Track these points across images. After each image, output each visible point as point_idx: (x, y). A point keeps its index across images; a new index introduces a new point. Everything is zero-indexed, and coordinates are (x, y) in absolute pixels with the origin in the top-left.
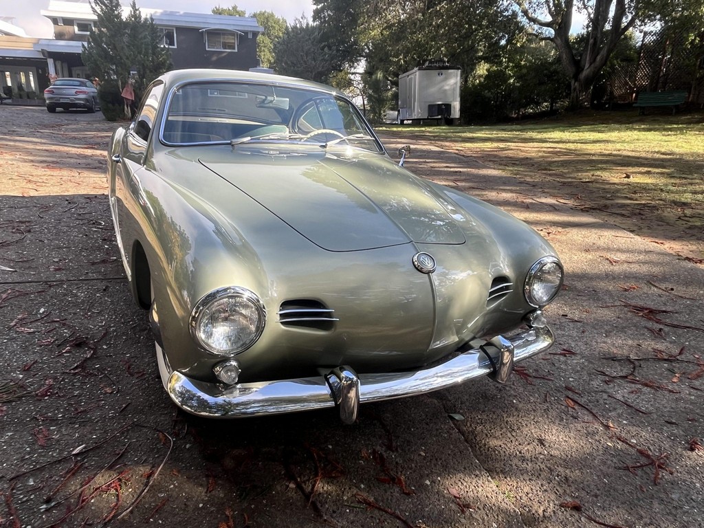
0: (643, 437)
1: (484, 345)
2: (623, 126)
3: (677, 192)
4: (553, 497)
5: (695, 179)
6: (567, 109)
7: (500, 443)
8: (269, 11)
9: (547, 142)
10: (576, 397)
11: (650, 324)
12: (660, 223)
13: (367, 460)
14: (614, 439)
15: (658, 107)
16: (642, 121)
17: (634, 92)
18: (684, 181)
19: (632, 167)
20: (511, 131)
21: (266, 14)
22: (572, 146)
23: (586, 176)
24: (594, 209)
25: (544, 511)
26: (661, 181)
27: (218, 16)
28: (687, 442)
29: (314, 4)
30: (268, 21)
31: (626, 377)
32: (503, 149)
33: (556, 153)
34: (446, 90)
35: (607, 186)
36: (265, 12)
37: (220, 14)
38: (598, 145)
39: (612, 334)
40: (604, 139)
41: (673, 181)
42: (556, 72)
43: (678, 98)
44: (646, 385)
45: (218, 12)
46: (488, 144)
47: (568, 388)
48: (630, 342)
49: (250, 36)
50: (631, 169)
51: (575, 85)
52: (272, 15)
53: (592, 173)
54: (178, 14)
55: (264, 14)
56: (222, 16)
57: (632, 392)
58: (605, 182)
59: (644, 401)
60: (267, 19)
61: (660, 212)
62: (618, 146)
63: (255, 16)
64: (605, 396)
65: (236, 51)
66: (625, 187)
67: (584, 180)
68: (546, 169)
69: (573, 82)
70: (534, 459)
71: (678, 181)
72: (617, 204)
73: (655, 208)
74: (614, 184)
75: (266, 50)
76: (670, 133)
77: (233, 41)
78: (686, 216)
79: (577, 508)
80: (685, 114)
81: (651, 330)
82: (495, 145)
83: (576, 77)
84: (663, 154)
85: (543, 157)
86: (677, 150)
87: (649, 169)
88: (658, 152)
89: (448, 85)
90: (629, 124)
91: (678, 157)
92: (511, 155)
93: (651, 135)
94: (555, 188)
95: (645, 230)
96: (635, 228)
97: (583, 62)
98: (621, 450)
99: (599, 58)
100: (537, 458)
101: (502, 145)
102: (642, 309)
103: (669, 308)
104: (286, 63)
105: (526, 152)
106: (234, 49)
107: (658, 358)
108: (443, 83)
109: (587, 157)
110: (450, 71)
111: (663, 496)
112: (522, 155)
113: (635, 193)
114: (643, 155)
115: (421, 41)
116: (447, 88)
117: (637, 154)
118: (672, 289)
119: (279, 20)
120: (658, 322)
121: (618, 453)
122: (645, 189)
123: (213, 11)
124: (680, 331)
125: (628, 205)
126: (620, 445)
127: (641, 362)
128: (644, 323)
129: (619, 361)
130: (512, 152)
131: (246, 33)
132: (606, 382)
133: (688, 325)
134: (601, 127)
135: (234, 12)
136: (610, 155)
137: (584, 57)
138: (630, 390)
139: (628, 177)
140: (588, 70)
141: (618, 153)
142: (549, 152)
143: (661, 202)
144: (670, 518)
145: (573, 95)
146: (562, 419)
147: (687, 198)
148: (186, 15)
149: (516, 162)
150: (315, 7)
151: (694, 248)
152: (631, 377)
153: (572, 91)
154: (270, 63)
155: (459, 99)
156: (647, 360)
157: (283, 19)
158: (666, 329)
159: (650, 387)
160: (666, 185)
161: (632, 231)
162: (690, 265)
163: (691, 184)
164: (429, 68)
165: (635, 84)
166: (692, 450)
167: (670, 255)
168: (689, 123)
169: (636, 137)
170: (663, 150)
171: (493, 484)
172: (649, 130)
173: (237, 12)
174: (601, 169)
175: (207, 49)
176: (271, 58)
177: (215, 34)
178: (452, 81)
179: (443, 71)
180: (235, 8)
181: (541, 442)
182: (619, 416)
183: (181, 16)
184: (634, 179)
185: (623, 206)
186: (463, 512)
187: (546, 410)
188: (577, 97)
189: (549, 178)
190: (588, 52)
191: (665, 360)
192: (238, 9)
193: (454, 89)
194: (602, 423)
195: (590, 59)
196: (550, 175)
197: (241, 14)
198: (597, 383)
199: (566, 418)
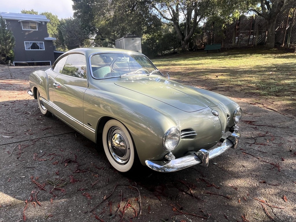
0: (269, 160)
1: (228, 137)
2: (204, 57)
3: (235, 81)
4: (256, 181)
5: (238, 76)
6: (181, 52)
7: (232, 169)
8: (49, 12)
9: (182, 65)
10: (244, 151)
11: (252, 126)
12: (236, 92)
13: (199, 181)
14: (262, 162)
15: (212, 50)
16: (209, 55)
17: (203, 44)
18: (235, 77)
19: (217, 73)
20: (165, 61)
21: (48, 13)
22: (191, 66)
23: (203, 77)
24: (213, 89)
25: (256, 185)
26: (228, 78)
27: (24, 14)
28: (281, 159)
29: (73, 10)
30: (49, 16)
31: (255, 143)
32: (168, 69)
33: (188, 69)
34: (135, 46)
35: (212, 81)
36: (47, 12)
37: (25, 13)
38: (200, 65)
39: (243, 131)
40: (200, 63)
41: (232, 77)
42: (175, 38)
43: (219, 47)
44: (261, 145)
45: (24, 12)
46: (161, 67)
47: (241, 149)
48: (250, 132)
49: (44, 23)
50: (217, 74)
51: (183, 42)
52: (51, 14)
53: (205, 76)
54: (6, 13)
55: (47, 13)
56: (26, 14)
57: (259, 147)
58: (211, 80)
59: (263, 149)
60: (48, 15)
61: (234, 89)
62: (207, 65)
63: (42, 14)
64: (252, 150)
65: (37, 30)
66: (218, 81)
67: (204, 79)
68: (188, 76)
69: (182, 41)
70: (244, 172)
71: (233, 77)
72: (219, 87)
73: (232, 87)
74: (214, 80)
75: (50, 29)
76: (220, 59)
77: (36, 26)
78: (242, 89)
79: (264, 182)
80: (222, 52)
81: (253, 128)
82: (164, 67)
83: (183, 40)
84: (223, 68)
85: (184, 71)
86: (226, 66)
87: (222, 74)
88: (220, 67)
89: (136, 44)
90: (205, 57)
91: (228, 68)
92: (173, 71)
93: (215, 61)
94: (196, 83)
95: (233, 95)
96: (229, 95)
97: (184, 34)
98: (266, 164)
99: (190, 32)
100: (245, 171)
101: (167, 67)
102: (247, 121)
103: (255, 120)
104: (68, 36)
105: (177, 69)
106: (36, 29)
107: (260, 136)
108: (135, 43)
109: (200, 71)
110: (137, 38)
111: (283, 174)
112: (177, 71)
113: (222, 82)
114: (217, 68)
115: (125, 26)
116: (136, 45)
117: (215, 68)
118: (252, 114)
119: (54, 16)
120: (254, 125)
121: (265, 166)
122: (225, 81)
123: (22, 12)
124: (261, 127)
125: (223, 87)
126: (265, 163)
127: (256, 138)
128: (250, 126)
129: (250, 138)
130: (172, 70)
131: (42, 22)
132: (250, 146)
133: (262, 125)
134: (196, 58)
135: (32, 13)
136: (206, 69)
137: (185, 32)
138: (258, 147)
139: (217, 77)
140: (187, 37)
141: (208, 68)
142: (185, 69)
143: (233, 85)
144: (288, 179)
145: (183, 46)
146: (245, 159)
147: (239, 83)
148: (11, 14)
149: (177, 74)
150: (74, 11)
151: (250, 100)
152: (256, 143)
153: (182, 45)
154: (52, 35)
155: (141, 49)
156: (257, 137)
157: (56, 16)
158: (257, 127)
159: (263, 145)
160: (231, 79)
161: (229, 96)
162: (253, 106)
163: (238, 78)
164: (128, 37)
165: (203, 42)
166: (283, 160)
167: (245, 103)
168: (225, 55)
169: (210, 62)
170: (222, 66)
171: (239, 181)
172: (214, 59)
173: (34, 12)
174: (207, 74)
175: (23, 29)
176: (52, 33)
177: (26, 22)
178: (138, 42)
179: (134, 38)
180: (32, 10)
181: (244, 166)
182: (259, 155)
183: (8, 14)
184: (220, 77)
185: (222, 87)
186: (237, 190)
187: (239, 157)
188: (184, 47)
189: (191, 79)
190: (186, 30)
191: (262, 136)
192: (34, 11)
193: (139, 45)
194: (256, 158)
195: (187, 33)
196: (191, 78)
197: (36, 13)
198: (247, 146)
199: (246, 158)
